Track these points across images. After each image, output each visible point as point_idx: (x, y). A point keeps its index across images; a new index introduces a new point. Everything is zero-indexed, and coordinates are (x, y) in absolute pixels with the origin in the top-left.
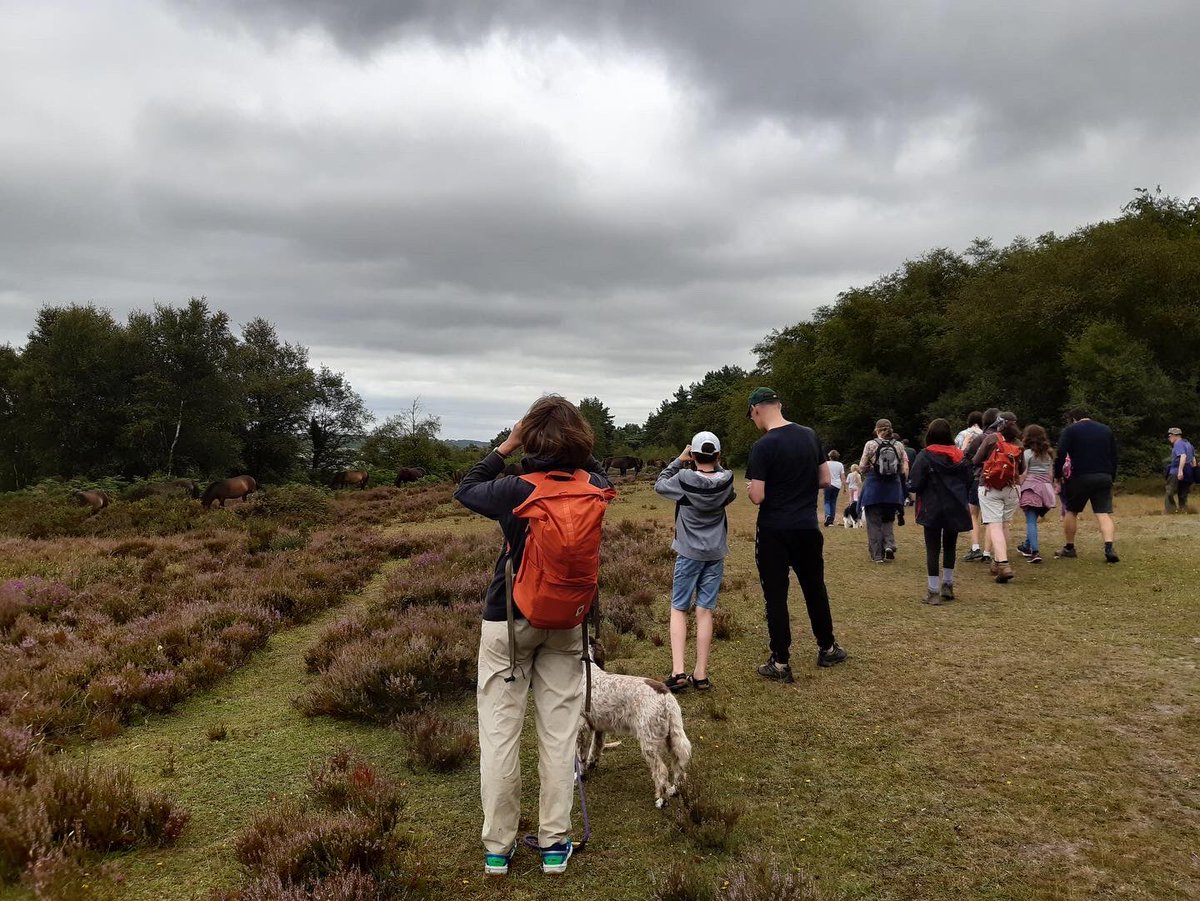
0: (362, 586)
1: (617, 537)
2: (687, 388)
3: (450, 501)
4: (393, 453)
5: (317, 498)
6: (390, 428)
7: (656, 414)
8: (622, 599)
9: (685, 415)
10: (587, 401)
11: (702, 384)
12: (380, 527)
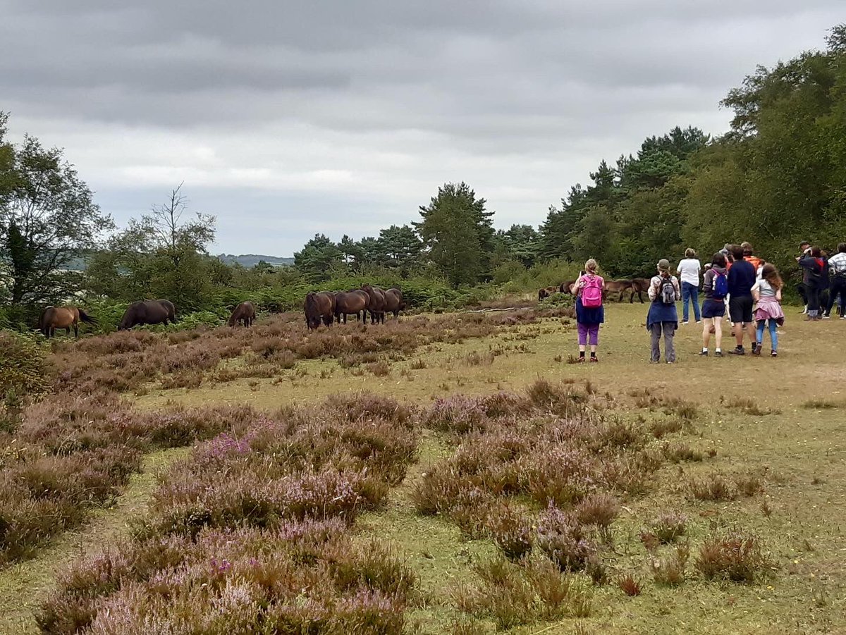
0: (116, 494)
1: (525, 410)
2: (612, 165)
3: (238, 354)
4: (143, 277)
5: (27, 350)
6: (137, 236)
7: (560, 208)
8: (561, 516)
9: (611, 208)
10: (450, 189)
11: (636, 157)
12: (129, 396)
